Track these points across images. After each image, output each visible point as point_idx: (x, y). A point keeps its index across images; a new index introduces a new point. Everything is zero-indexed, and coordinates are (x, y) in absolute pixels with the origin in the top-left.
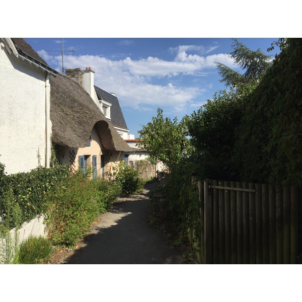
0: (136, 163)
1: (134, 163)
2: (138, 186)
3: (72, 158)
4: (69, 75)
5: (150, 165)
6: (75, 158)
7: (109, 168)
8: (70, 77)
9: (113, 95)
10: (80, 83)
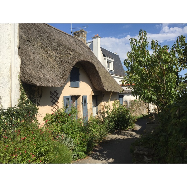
0: (130, 103)
1: (128, 102)
2: (130, 123)
3: (54, 99)
4: (76, 36)
5: (143, 104)
6: (58, 98)
7: (102, 107)
8: (77, 37)
9: (116, 54)
10: (83, 41)
